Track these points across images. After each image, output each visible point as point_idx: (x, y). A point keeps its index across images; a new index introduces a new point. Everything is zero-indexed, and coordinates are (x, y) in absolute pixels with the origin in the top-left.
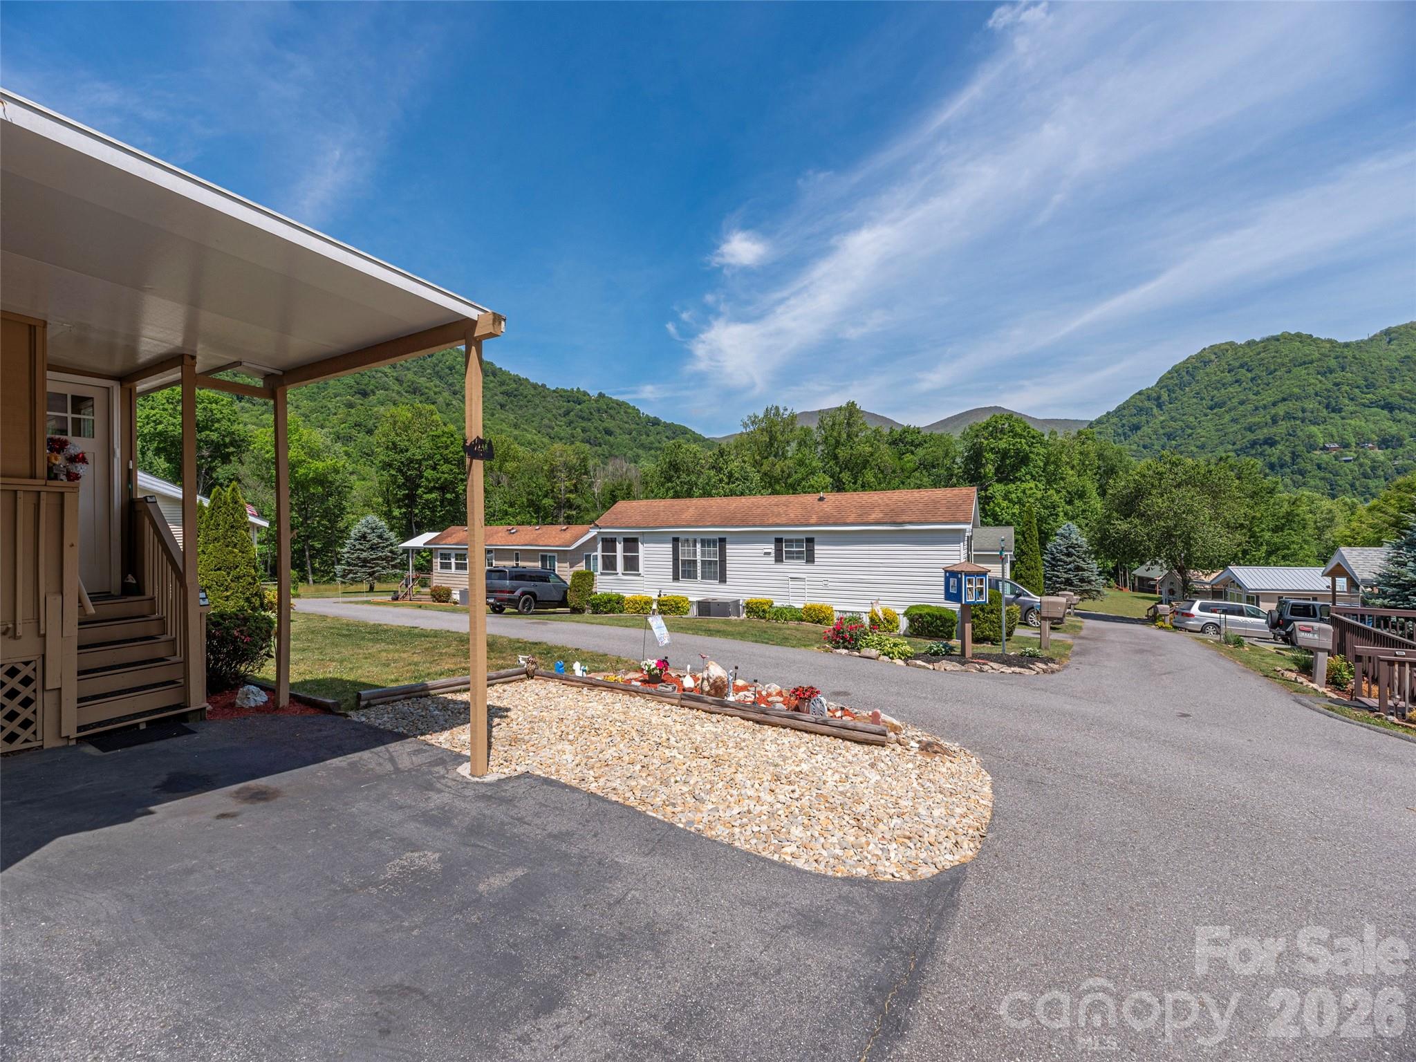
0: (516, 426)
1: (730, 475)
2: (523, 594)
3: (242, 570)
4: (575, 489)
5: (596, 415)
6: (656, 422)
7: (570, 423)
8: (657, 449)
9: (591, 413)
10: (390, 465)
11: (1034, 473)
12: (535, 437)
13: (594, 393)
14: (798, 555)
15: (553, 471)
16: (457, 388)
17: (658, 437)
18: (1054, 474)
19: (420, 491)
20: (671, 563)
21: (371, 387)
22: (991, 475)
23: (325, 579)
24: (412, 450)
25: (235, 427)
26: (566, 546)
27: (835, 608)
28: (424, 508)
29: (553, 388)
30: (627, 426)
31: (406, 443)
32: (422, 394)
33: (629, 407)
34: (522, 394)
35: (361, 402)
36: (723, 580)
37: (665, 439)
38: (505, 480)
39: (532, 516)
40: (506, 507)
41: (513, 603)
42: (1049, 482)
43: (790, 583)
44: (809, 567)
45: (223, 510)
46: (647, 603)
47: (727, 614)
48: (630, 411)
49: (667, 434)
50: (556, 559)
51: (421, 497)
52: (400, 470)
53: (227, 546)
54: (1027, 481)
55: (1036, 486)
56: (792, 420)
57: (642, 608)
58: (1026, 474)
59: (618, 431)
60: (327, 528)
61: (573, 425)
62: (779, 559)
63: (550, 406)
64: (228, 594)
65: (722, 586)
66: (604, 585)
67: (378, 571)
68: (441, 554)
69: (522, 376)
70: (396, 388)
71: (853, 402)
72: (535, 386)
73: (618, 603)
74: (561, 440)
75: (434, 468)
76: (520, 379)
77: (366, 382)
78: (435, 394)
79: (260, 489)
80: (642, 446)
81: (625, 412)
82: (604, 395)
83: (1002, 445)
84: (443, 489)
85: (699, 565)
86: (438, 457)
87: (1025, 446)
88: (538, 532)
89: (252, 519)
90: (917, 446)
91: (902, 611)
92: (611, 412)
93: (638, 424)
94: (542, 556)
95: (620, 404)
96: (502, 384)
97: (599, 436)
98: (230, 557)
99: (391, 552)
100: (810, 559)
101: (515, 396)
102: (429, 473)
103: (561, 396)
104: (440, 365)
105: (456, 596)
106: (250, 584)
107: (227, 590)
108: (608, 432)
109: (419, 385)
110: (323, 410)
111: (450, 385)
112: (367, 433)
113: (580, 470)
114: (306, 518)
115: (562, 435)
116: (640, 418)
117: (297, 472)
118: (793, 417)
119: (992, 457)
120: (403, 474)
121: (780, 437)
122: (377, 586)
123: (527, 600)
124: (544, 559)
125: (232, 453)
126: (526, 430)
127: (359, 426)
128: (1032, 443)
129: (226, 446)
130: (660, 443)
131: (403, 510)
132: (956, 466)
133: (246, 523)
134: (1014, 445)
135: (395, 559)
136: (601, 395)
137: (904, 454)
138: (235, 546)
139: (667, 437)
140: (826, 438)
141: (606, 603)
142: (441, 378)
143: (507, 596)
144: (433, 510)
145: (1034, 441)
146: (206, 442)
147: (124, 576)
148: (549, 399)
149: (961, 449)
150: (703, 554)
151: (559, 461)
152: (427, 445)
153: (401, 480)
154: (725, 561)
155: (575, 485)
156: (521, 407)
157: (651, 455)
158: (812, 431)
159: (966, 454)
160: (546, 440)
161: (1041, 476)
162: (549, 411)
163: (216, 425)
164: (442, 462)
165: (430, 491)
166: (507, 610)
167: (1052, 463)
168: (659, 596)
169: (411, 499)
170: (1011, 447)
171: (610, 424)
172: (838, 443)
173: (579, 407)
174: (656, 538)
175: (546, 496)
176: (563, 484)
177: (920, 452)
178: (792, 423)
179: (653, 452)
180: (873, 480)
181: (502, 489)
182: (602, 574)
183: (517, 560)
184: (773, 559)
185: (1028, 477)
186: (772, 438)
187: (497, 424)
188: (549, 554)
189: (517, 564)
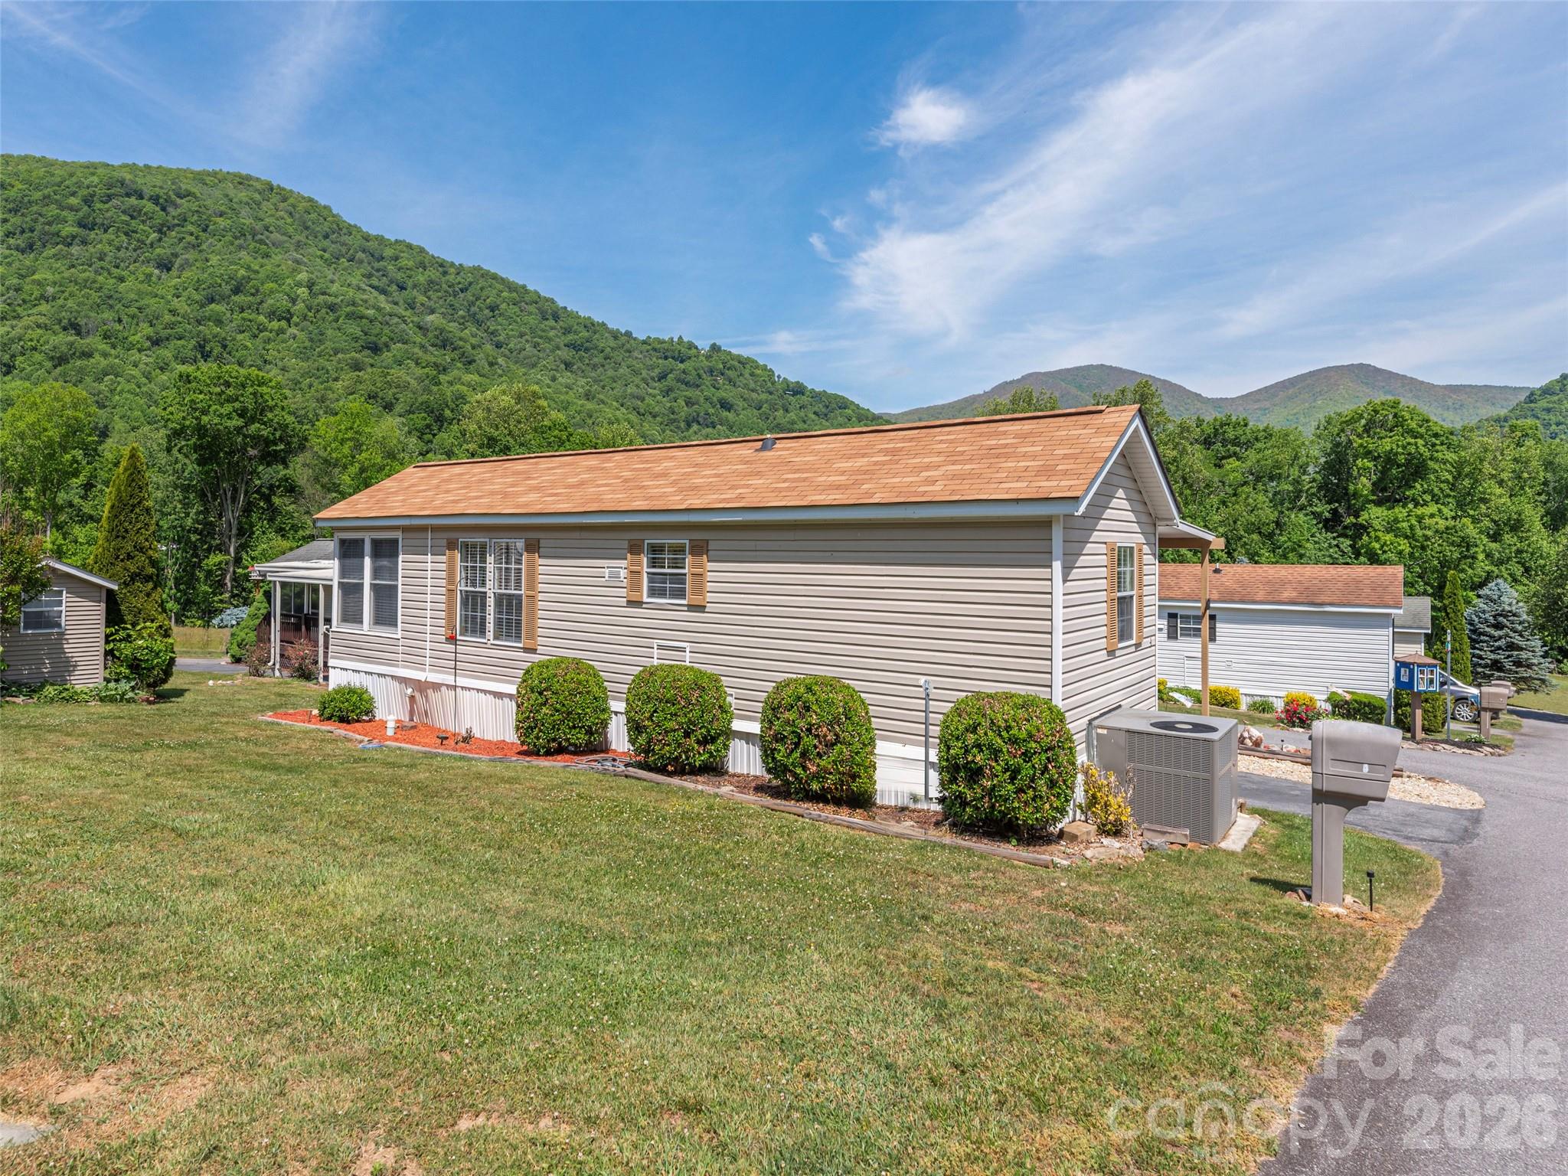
0: (588, 396)
5: (707, 380)
6: (798, 390)
7: (669, 391)
9: (699, 376)
11: (1436, 490)
13: (704, 345)
16: (501, 338)
17: (802, 414)
18: (1469, 494)
21: (384, 339)
22: (1365, 493)
29: (642, 337)
30: (754, 395)
32: (455, 349)
33: (757, 367)
34: (596, 348)
35: (371, 361)
42: (1460, 505)
43: (1186, 662)
44: (1210, 646)
48: (759, 372)
49: (816, 409)
54: (1425, 504)
55: (1440, 511)
58: (1424, 492)
59: (741, 404)
61: (672, 395)
62: (1172, 635)
63: (637, 365)
70: (419, 340)
72: (616, 335)
74: (654, 417)
76: (593, 325)
77: (377, 331)
78: (473, 348)
81: (752, 374)
82: (719, 348)
87: (1422, 449)
91: (1325, 697)
92: (731, 373)
93: (771, 393)
95: (743, 362)
96: (567, 331)
97: (711, 411)
100: (1211, 637)
101: (587, 349)
103: (655, 350)
104: (478, 303)
108: (726, 405)
109: (451, 335)
110: (319, 374)
111: (492, 333)
112: (385, 408)
115: (657, 409)
116: (773, 383)
119: (1369, 464)
126: (603, 402)
127: (374, 397)
128: (1434, 445)
130: (804, 422)
134: (1404, 447)
136: (715, 348)
137: (1224, 459)
139: (815, 413)
142: (479, 323)
145: (1438, 442)
146: (254, 439)
148: (636, 354)
156: (594, 367)
161: (1449, 496)
162: (636, 373)
167: (1466, 476)
170: (1400, 450)
171: (727, 393)
173: (682, 366)
177: (1252, 456)
184: (1166, 635)
185: (1428, 498)
187: (560, 393)
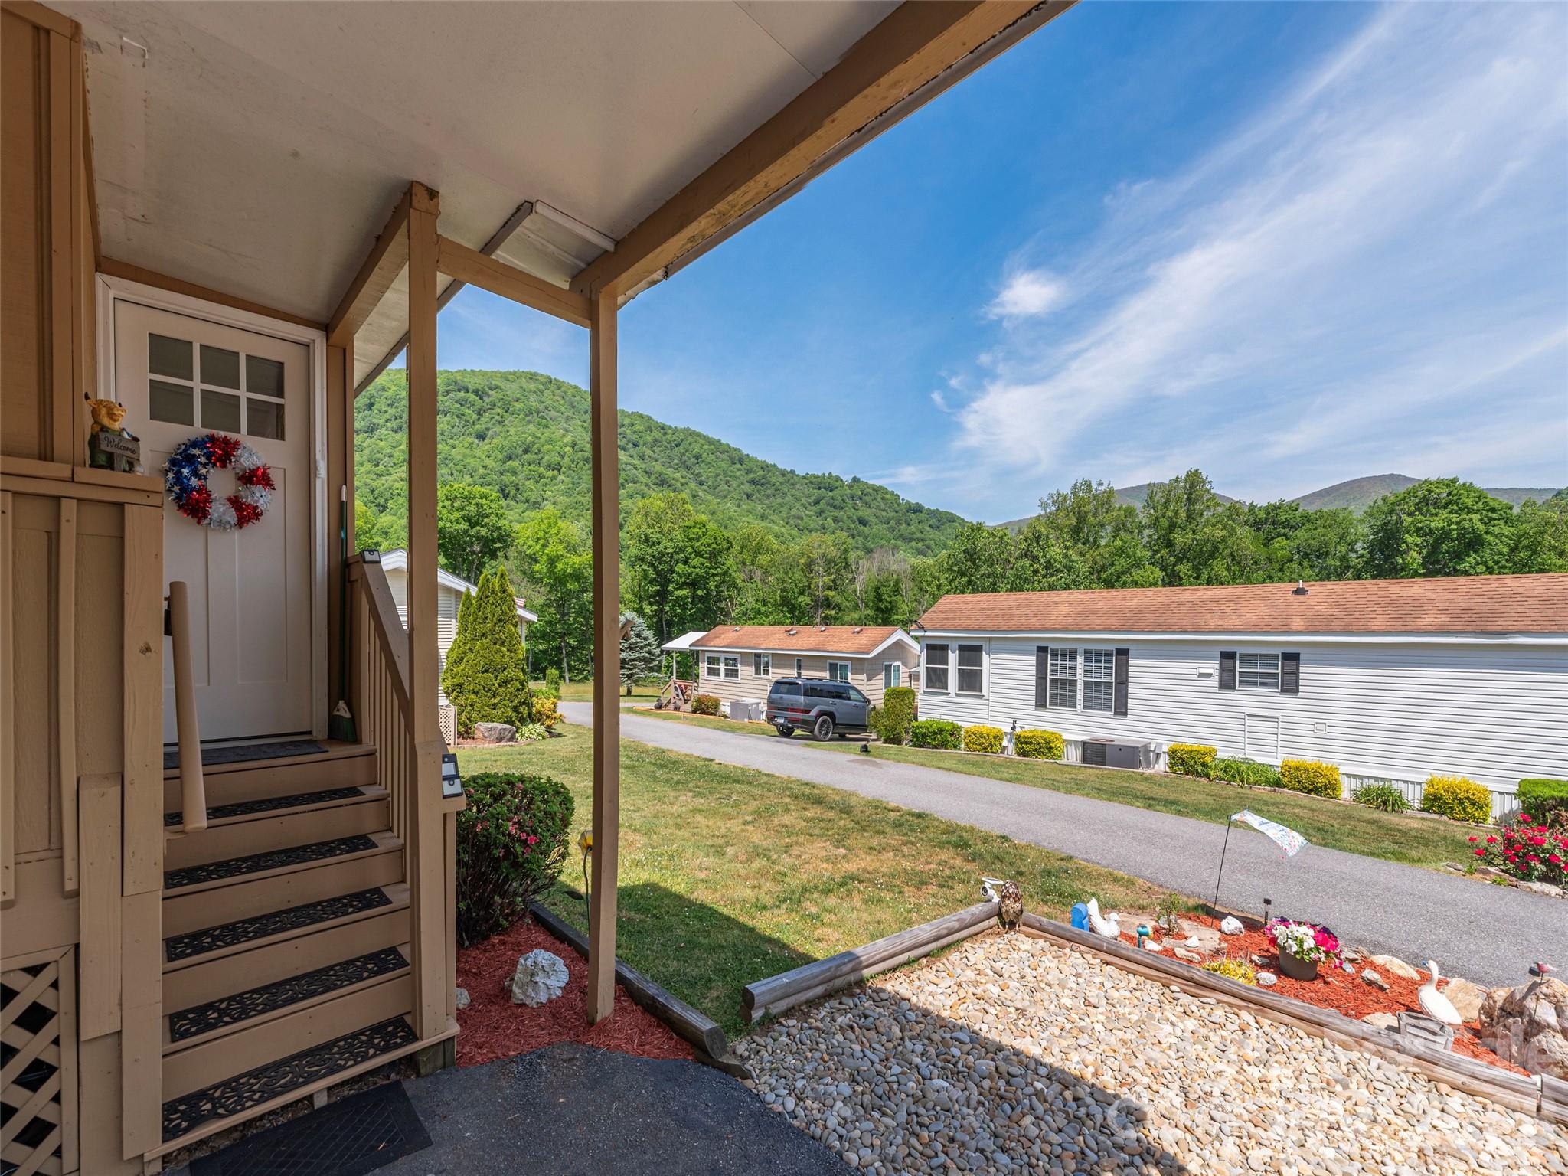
0: (763, 518)
1: (1048, 566)
2: (821, 714)
3: (510, 673)
4: (833, 586)
5: (850, 503)
6: (918, 509)
7: (822, 512)
8: (919, 540)
9: (844, 501)
10: (642, 560)
12: (783, 529)
13: (847, 478)
14: (1266, 680)
15: (809, 565)
16: (703, 478)
17: (920, 527)
19: (671, 587)
20: (1034, 683)
22: (1415, 566)
23: (580, 677)
24: (665, 543)
25: (502, 522)
26: (864, 653)
27: (1343, 769)
28: (674, 605)
29: (802, 474)
30: (884, 514)
31: (659, 535)
32: (669, 486)
33: (887, 492)
34: (769, 482)
36: (1121, 710)
37: (928, 528)
38: (758, 573)
39: (785, 616)
40: (759, 605)
41: (807, 724)
43: (1248, 723)
44: (1289, 700)
45: (491, 599)
46: (996, 738)
47: (1136, 764)
48: (888, 496)
49: (931, 523)
50: (850, 668)
51: (672, 594)
52: (651, 565)
53: (495, 644)
56: (1108, 497)
57: (991, 745)
59: (874, 520)
60: (582, 625)
61: (824, 515)
62: (1227, 683)
63: (798, 494)
64: (496, 701)
65: (1119, 721)
66: (931, 709)
67: (636, 674)
68: (709, 658)
69: (770, 462)
70: (644, 481)
71: (1197, 471)
72: (783, 473)
73: (951, 735)
74: (810, 531)
75: (685, 562)
76: (768, 466)
78: (682, 485)
79: (523, 584)
80: (902, 537)
81: (883, 499)
82: (859, 479)
83: (1437, 523)
84: (693, 585)
85: (1080, 688)
86: (689, 550)
87: (1478, 525)
88: (824, 634)
89: (520, 612)
90: (1294, 528)
92: (867, 498)
93: (897, 512)
94: (831, 664)
95: (877, 489)
96: (749, 471)
97: (852, 526)
98: (498, 657)
99: (649, 652)
100: (1290, 686)
101: (763, 484)
102: (680, 568)
103: (811, 483)
104: (687, 454)
105: (725, 708)
106: (518, 690)
107: (494, 696)
108: (863, 522)
109: (667, 477)
111: (696, 475)
113: (840, 565)
114: (563, 615)
115: (813, 525)
116: (899, 504)
117: (556, 567)
118: (1110, 493)
119: (1419, 540)
120: (655, 569)
121: (1092, 520)
122: (635, 690)
123: (824, 721)
124: (833, 668)
125: (499, 548)
126: (773, 522)
128: (1491, 519)
129: (494, 541)
130: (922, 533)
131: (655, 607)
132: (1354, 555)
133: (514, 616)
134: (1457, 523)
135: (653, 660)
136: (855, 480)
137: (1273, 538)
138: (503, 644)
139: (930, 526)
140: (1157, 519)
141: (935, 734)
142: (687, 468)
143: (801, 716)
144: (684, 608)
145: (1494, 516)
146: (478, 538)
147: (332, 706)
148: (798, 486)
149: (1363, 532)
150: (1088, 671)
151: (816, 554)
152: (679, 537)
153: (652, 574)
154: (1126, 683)
155: (834, 581)
156: (768, 497)
157: (912, 548)
158: (1134, 511)
159: (1372, 537)
160: (795, 532)
162: (798, 500)
163: (486, 520)
164: (693, 556)
165: (681, 588)
166: (798, 732)
167: (1524, 547)
168: (1013, 728)
169: (662, 596)
170: (1453, 526)
171: (864, 512)
172: (1173, 526)
173: (831, 494)
174: (1013, 646)
175: (802, 593)
176: (821, 580)
177: (1301, 535)
178: (1109, 501)
179: (913, 544)
180: (1225, 573)
181: (754, 586)
182: (925, 693)
183: (799, 668)
184: (1217, 684)
185: (1480, 569)
186: (1082, 519)
187: (743, 516)
188: (840, 662)
189: (799, 674)
